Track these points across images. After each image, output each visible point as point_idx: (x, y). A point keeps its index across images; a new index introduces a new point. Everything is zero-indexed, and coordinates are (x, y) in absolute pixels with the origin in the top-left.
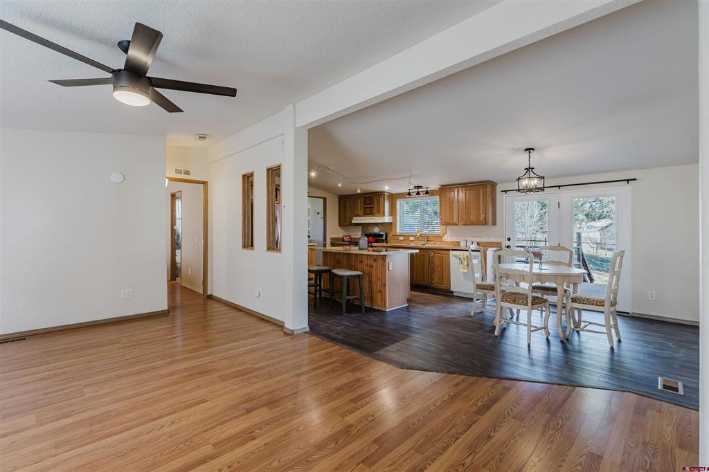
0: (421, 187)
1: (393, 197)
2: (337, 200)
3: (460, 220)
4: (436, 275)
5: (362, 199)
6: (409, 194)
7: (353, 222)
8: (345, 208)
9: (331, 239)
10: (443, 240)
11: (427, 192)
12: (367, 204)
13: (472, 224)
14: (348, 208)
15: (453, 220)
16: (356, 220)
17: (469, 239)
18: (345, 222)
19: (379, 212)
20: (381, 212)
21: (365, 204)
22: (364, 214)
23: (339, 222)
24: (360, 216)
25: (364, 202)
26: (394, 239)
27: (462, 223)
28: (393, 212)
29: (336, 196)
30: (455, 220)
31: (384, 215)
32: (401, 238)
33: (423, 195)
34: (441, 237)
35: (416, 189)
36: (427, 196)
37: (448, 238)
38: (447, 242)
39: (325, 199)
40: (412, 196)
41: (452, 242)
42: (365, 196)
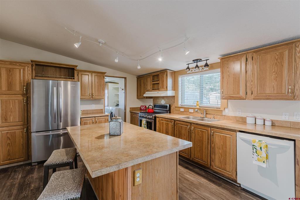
0: (200, 60)
1: (175, 74)
2: (136, 79)
3: (249, 92)
4: (217, 156)
5: (151, 78)
6: (188, 68)
7: (145, 95)
8: (140, 85)
9: (130, 108)
10: (224, 114)
11: (207, 65)
12: (155, 81)
13: (268, 98)
14: (142, 85)
15: (238, 93)
16: (147, 94)
17: (258, 116)
18: (140, 96)
19: (163, 87)
20: (165, 87)
21: (153, 81)
22: (153, 89)
23: (137, 95)
24: (150, 91)
25: (153, 79)
26: (176, 110)
27: (253, 97)
28: (175, 87)
29: (136, 77)
30: (242, 93)
31: (167, 90)
32: (182, 110)
33: (202, 70)
34: (222, 111)
35: (195, 62)
36: (207, 70)
37: (229, 112)
38: (229, 116)
39: (125, 78)
40: (192, 72)
41: (235, 117)
42: (153, 75)
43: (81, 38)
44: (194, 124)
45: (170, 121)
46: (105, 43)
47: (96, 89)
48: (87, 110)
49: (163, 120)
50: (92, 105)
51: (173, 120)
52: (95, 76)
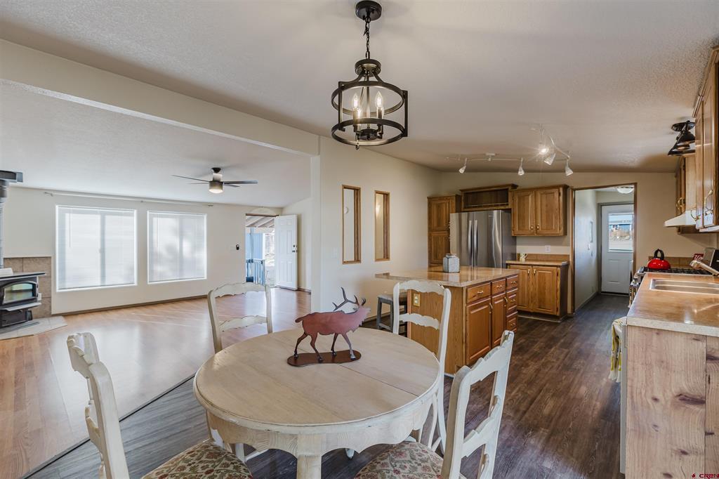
39: (635, 184)
43: (466, 160)
46: (496, 154)
47: (544, 218)
48: (537, 255)
50: (546, 247)
52: (541, 194)
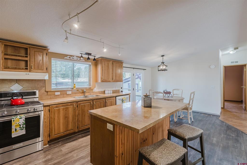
3: (112, 79)
10: (94, 91)
13: (117, 81)
15: (109, 79)
19: (39, 68)
20: (44, 68)
31: (47, 72)
32: (58, 93)
33: (80, 60)
34: (93, 89)
35: (86, 55)
36: (83, 61)
37: (96, 90)
38: (96, 92)
40: (70, 59)
41: (99, 92)
42: (6, 44)
44: (94, 99)
45: (71, 104)
49: (60, 106)
51: (74, 102)
